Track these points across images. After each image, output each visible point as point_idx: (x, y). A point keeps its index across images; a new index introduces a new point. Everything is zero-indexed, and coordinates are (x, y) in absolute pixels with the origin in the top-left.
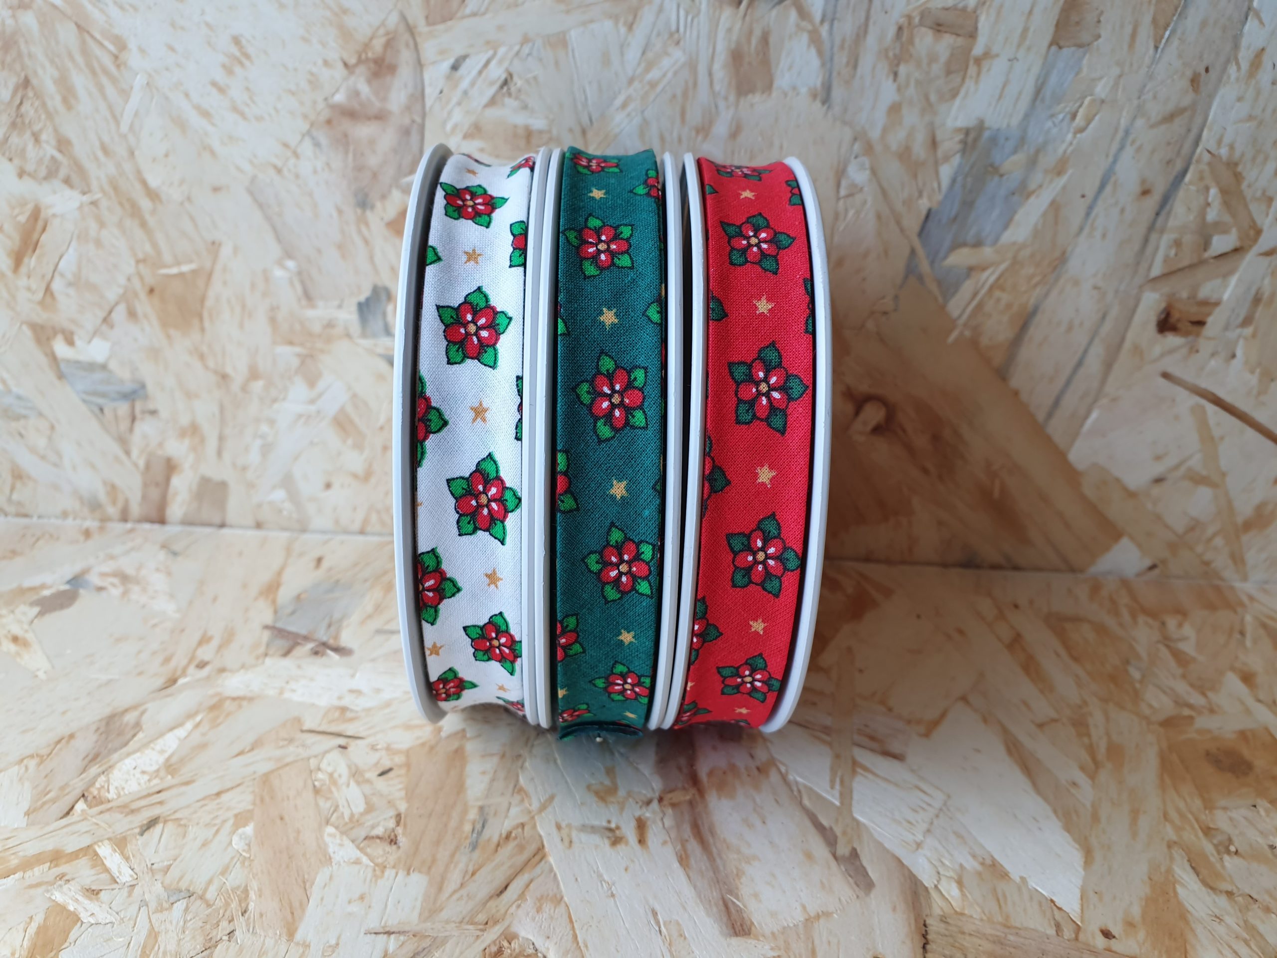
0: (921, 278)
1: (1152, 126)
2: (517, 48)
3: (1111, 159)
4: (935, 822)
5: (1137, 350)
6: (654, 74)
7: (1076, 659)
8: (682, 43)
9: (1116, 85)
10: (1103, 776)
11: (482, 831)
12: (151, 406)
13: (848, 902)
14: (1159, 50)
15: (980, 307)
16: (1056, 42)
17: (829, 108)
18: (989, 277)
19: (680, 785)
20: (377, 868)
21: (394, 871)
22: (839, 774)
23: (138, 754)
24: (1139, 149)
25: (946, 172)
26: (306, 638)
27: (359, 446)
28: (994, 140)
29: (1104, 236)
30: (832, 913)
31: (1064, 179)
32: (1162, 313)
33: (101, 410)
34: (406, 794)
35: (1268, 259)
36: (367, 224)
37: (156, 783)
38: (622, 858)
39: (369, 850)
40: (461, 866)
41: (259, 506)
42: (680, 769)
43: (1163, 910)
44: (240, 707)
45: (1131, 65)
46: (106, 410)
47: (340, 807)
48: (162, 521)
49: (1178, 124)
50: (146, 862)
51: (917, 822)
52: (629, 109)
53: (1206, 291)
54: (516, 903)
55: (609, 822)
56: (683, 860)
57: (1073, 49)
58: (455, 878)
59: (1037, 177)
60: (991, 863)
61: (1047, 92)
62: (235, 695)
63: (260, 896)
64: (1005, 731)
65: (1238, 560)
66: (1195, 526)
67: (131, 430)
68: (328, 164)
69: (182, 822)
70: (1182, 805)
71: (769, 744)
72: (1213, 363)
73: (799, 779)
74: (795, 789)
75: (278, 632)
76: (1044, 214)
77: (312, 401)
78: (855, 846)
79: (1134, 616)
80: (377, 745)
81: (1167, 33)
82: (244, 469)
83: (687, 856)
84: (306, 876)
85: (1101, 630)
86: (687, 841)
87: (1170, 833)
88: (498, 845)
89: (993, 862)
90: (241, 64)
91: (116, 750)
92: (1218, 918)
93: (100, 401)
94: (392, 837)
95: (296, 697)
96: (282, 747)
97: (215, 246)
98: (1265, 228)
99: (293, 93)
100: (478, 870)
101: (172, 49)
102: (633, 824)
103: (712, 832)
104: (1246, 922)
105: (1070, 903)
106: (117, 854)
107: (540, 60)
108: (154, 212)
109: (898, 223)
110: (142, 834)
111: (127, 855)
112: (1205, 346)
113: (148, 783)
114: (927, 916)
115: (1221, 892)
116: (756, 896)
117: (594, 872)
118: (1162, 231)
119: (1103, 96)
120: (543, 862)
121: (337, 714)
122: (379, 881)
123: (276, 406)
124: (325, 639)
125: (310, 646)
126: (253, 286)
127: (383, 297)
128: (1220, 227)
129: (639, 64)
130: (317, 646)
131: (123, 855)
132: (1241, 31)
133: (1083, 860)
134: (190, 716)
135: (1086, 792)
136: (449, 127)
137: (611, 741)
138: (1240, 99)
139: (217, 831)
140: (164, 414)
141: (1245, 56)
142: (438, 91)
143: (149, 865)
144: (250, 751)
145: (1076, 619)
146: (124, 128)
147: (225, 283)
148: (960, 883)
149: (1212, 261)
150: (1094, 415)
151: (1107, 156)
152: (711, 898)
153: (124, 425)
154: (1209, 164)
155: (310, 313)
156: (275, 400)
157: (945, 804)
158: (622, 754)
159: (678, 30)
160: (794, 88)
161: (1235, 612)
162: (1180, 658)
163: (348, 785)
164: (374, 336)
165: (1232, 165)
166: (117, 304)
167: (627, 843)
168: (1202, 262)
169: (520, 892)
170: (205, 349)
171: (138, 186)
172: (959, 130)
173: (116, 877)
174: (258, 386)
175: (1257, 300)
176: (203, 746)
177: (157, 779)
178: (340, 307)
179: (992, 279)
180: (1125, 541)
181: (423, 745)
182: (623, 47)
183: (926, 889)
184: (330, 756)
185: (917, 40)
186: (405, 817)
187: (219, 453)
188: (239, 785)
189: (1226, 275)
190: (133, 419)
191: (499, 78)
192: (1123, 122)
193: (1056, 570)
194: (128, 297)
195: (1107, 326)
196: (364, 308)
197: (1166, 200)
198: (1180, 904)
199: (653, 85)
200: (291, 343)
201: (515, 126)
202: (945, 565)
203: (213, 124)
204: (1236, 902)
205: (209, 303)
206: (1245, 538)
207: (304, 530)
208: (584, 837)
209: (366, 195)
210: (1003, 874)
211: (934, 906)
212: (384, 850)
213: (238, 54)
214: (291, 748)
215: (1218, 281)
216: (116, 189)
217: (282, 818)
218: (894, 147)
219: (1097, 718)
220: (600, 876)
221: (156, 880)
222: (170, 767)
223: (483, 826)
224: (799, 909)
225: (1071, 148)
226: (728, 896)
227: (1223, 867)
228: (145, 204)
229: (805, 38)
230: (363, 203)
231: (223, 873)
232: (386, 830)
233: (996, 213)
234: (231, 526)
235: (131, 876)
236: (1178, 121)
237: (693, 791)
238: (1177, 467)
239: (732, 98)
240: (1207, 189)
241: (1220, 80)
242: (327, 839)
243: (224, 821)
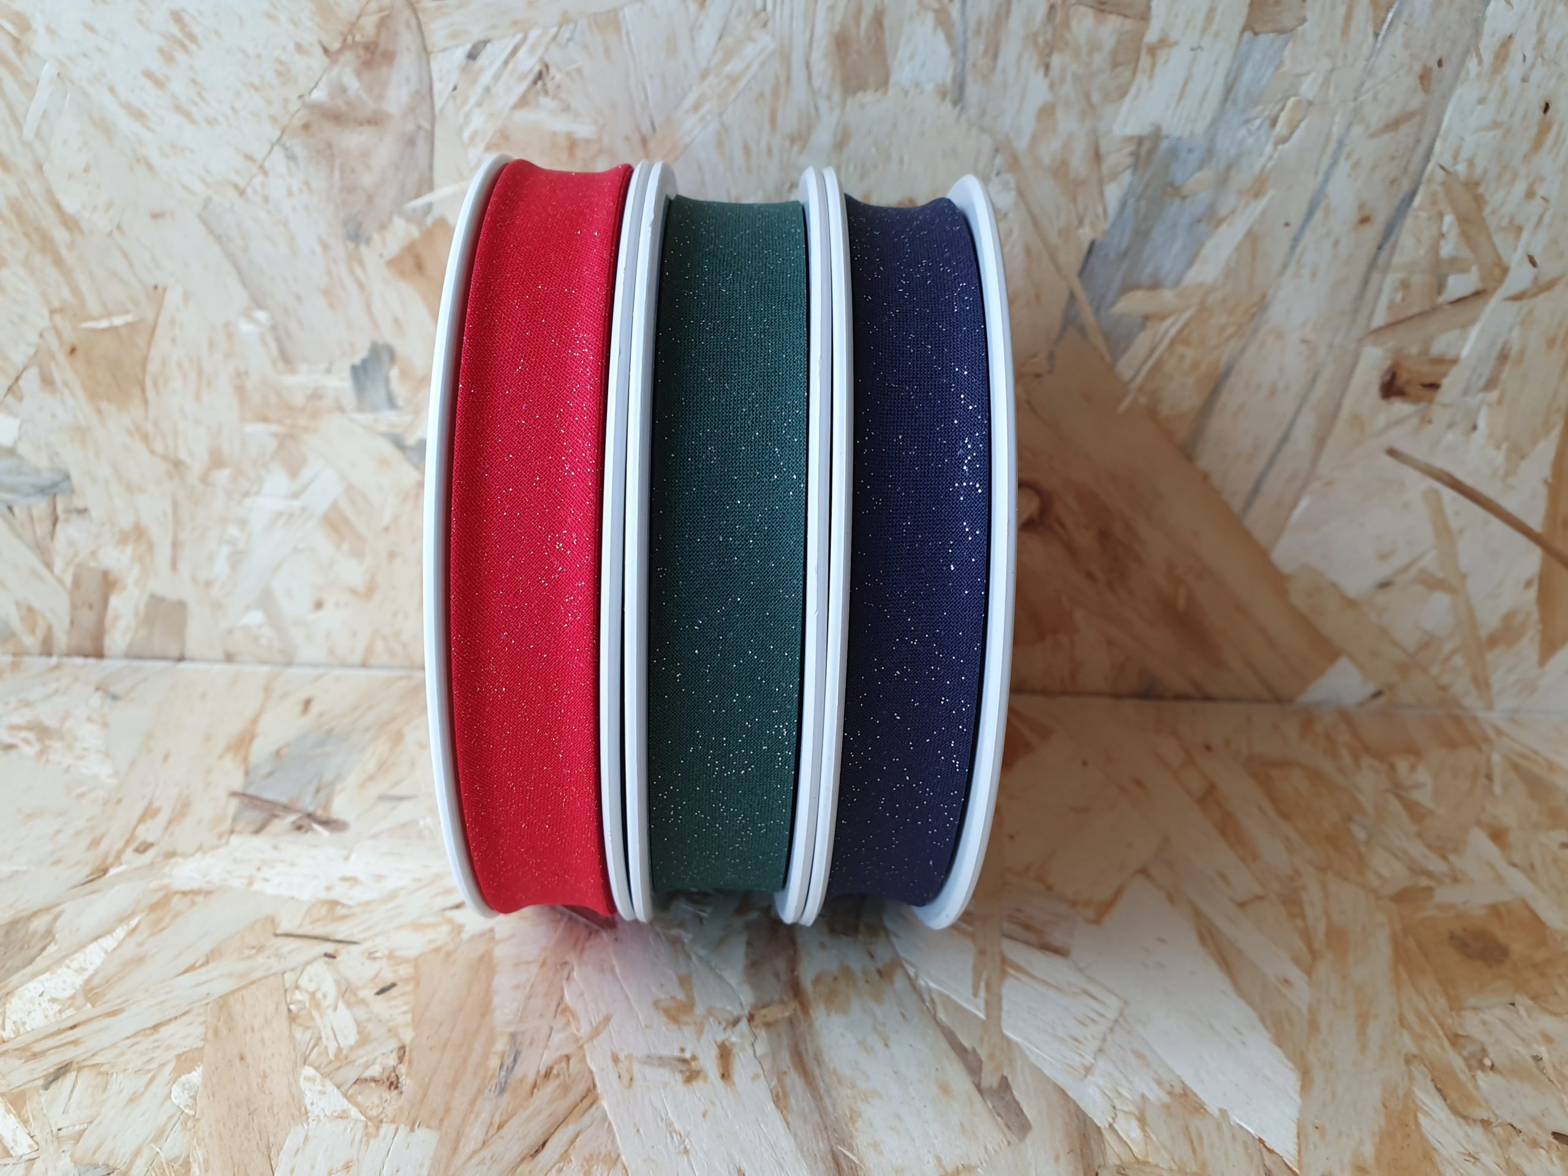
0: (1082, 330)
1: (1372, 135)
2: (554, 30)
3: (1321, 177)
4: (1109, 1039)
5: (1356, 421)
6: (734, 66)
7: (1284, 816)
8: (770, 25)
9: (1326, 82)
10: (1323, 969)
11: (513, 1068)
12: (79, 503)
13: (996, 1152)
14: (1380, 38)
15: (1158, 366)
16: (1250, 27)
17: (962, 109)
18: (1170, 328)
19: (776, 998)
20: (369, 1123)
21: (393, 1127)
22: (984, 976)
23: (47, 975)
24: (1356, 165)
25: (1113, 192)
26: (287, 808)
27: (357, 553)
28: (1173, 152)
29: (1313, 275)
30: (977, 1167)
31: (1263, 202)
32: (1386, 373)
33: (10, 509)
34: (413, 1018)
35: (1517, 304)
36: (361, 263)
37: (70, 1015)
38: (700, 1099)
39: (359, 1098)
40: (485, 1116)
41: (230, 632)
42: (777, 975)
43: (1403, 1149)
44: (193, 904)
45: (1345, 56)
46: (16, 510)
47: (324, 1039)
48: (99, 654)
49: (1406, 131)
50: (50, 1126)
51: (1086, 1038)
52: (702, 111)
53: (1440, 346)
54: (557, 1167)
55: (683, 1050)
56: (780, 1099)
57: (1272, 35)
58: (475, 1132)
59: (1230, 200)
60: (1181, 1092)
61: (1241, 91)
62: (188, 888)
63: (206, 1171)
64: (1197, 913)
65: (1481, 683)
66: (1429, 642)
67: (52, 535)
68: (307, 184)
69: (103, 1069)
70: (1422, 1006)
71: (893, 939)
72: (1450, 436)
73: (932, 985)
74: (927, 998)
75: (248, 800)
76: (1239, 248)
77: (295, 496)
78: (1005, 1074)
79: (1356, 758)
80: (376, 952)
81: (1390, 15)
82: (208, 584)
83: (786, 1095)
84: (271, 1140)
85: (1316, 776)
86: (785, 1073)
87: (1409, 1044)
88: (535, 1086)
89: (1183, 1089)
90: (184, 48)
91: (17, 970)
92: (1473, 1157)
93: (9, 497)
94: (393, 1078)
95: (270, 889)
96: (249, 957)
97: (157, 292)
98: (1513, 265)
99: (256, 89)
100: (506, 1121)
101: (91, 29)
102: (714, 1052)
103: (819, 1061)
104: (1508, 1161)
105: (1284, 1143)
106: (12, 1116)
107: (586, 46)
108: (72, 246)
109: (1053, 259)
110: (46, 1087)
111: (26, 1117)
112: (1440, 415)
113: (58, 1015)
114: (1099, 1167)
115: (1475, 1121)
116: (876, 1146)
117: (662, 1120)
118: (1386, 269)
119: (1310, 96)
120: (594, 1107)
121: (324, 911)
122: (372, 1142)
123: (248, 502)
124: (311, 809)
125: (292, 818)
126: (211, 344)
127: (385, 358)
128: (1457, 265)
129: (715, 53)
130: (299, 819)
131: (20, 1117)
132: (1484, 13)
133: (1299, 1083)
134: (123, 919)
135: (1301, 993)
136: (466, 135)
137: (686, 941)
138: (1481, 101)
139: (151, 1080)
140: (96, 513)
141: (1488, 45)
142: (451, 87)
143: (55, 1131)
144: (201, 966)
145: (1285, 764)
146: (29, 133)
147: (174, 340)
148: (1142, 1120)
149: (1447, 307)
150: (1304, 503)
151: (1316, 173)
152: (816, 1152)
153: (42, 529)
154: (1444, 184)
155: (290, 380)
156: (246, 495)
157: (1121, 1014)
158: (701, 958)
159: (764, 8)
160: (917, 84)
161: (1479, 749)
162: (1415, 812)
163: (336, 1008)
164: (374, 409)
165: (1472, 185)
166: (25, 368)
167: (706, 1079)
168: (1435, 309)
169: (563, 1151)
170: (150, 428)
171: (49, 211)
172: (1128, 139)
173: (9, 1147)
174: (222, 476)
175: (1503, 357)
176: (139, 961)
177: (71, 1009)
178: (328, 371)
179: (1173, 331)
180: (1343, 663)
181: (437, 950)
182: (693, 29)
183: (1099, 1128)
184: (312, 969)
185: (1074, 23)
186: (411, 1051)
187: (174, 564)
188: (185, 1014)
189: (1466, 326)
190: (55, 521)
191: (531, 70)
192: (1336, 131)
193: (1258, 700)
194: (40, 359)
195: (1319, 391)
196: (361, 373)
197: (1390, 230)
198: (1423, 1138)
199: (733, 80)
200: (265, 419)
201: (554, 134)
202: (1117, 696)
203: (149, 129)
204: (1494, 1134)
205: (153, 367)
206: (1490, 656)
207: (289, 663)
208: (647, 1070)
209: (360, 225)
210: (1197, 1106)
211: (1109, 1152)
212: (381, 1098)
213: (179, 35)
214: (261, 959)
215: (1455, 333)
216: (19, 214)
217: (242, 1058)
218: (1047, 160)
219: (1312, 895)
220: (669, 1125)
221: (64, 1151)
222: (91, 992)
223: (515, 1061)
224: (933, 1162)
225: (1271, 164)
226: (840, 1148)
227: (1477, 1087)
228: (60, 235)
229: (930, 18)
230: (356, 235)
231: (156, 1139)
232: (383, 1070)
233: (1177, 246)
234: (192, 660)
235: (30, 1146)
236: (1404, 129)
237: (794, 1005)
238: (1406, 568)
239: (837, 97)
240: (1441, 216)
241: (1456, 76)
242: (303, 1084)
243: (163, 1065)
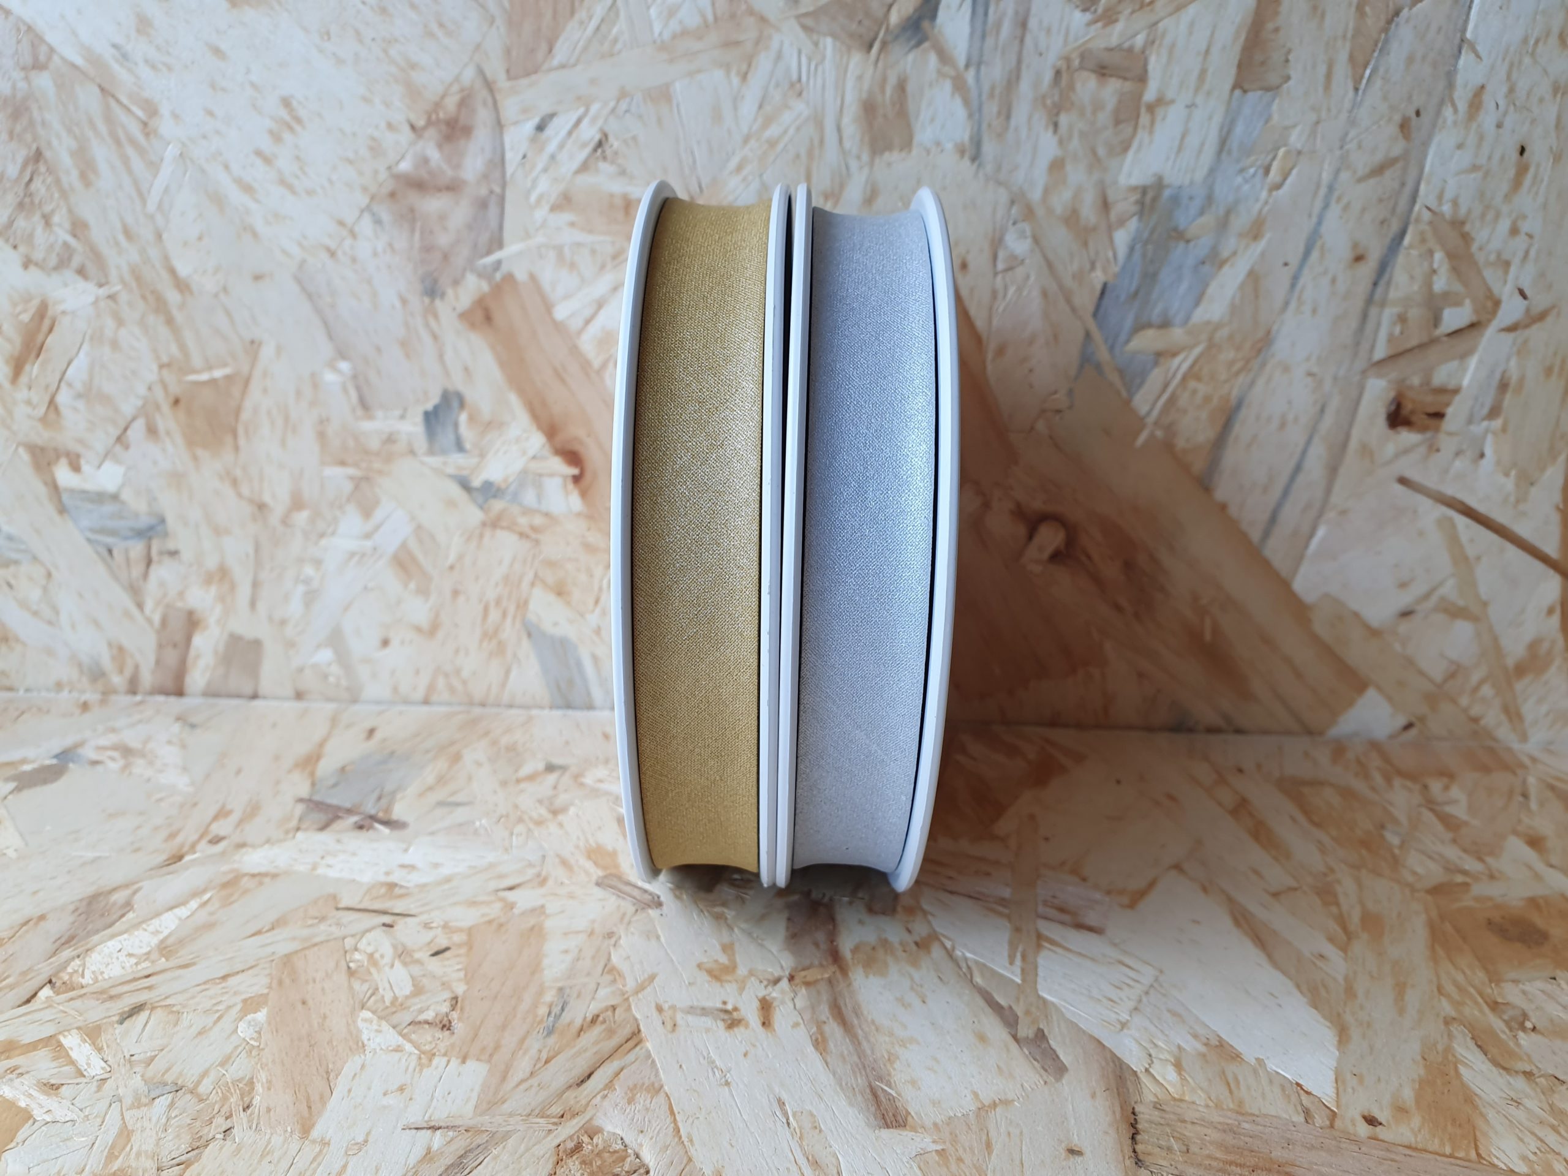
0: (1098, 367)
1: (1360, 180)
2: (612, 104)
3: (1314, 219)
4: (1144, 999)
5: (1366, 451)
6: (773, 131)
7: (1317, 825)
8: (805, 94)
9: (1313, 133)
10: (1358, 947)
11: (561, 1014)
12: (171, 545)
13: (1032, 1089)
14: (1360, 92)
15: (1172, 400)
16: (1240, 85)
17: (979, 166)
18: (1181, 364)
19: (816, 962)
20: (422, 1056)
21: (445, 1059)
22: (1020, 949)
23: (125, 936)
24: (1346, 208)
25: (1122, 238)
26: (350, 812)
27: (423, 592)
28: (1175, 200)
29: (1314, 311)
30: (1013, 1101)
31: (1262, 244)
32: (1391, 403)
33: (110, 551)
34: (466, 975)
35: (1511, 336)
36: (436, 316)
37: (146, 967)
38: (741, 1042)
39: (413, 1036)
40: (533, 1052)
41: (301, 670)
42: (817, 945)
43: (1443, 1093)
44: (261, 884)
45: (1329, 110)
46: (115, 552)
47: (381, 990)
48: (180, 692)
49: (1390, 178)
50: (123, 1052)
51: (1121, 999)
52: (745, 172)
53: (1441, 376)
54: (601, 1094)
55: (725, 1003)
56: (820, 1043)
57: (1259, 93)
58: (523, 1065)
59: (1230, 243)
60: (1217, 1043)
61: (1234, 142)
62: (256, 871)
63: (269, 1089)
64: (1230, 901)
65: (1513, 714)
66: (1455, 671)
67: (146, 575)
68: (391, 245)
69: (174, 1009)
70: (1460, 978)
71: (930, 918)
72: (1458, 464)
73: (968, 955)
74: (964, 966)
75: (313, 804)
76: (1242, 287)
77: (368, 536)
78: (1041, 1026)
79: (1388, 780)
80: (432, 922)
81: (1368, 72)
82: (283, 622)
83: (825, 1040)
84: (330, 1066)
85: (1347, 793)
86: (825, 1022)
87: (1447, 1008)
88: (581, 1030)
89: (1219, 1042)
90: (291, 129)
91: (97, 932)
92: (1516, 1102)
93: (109, 540)
94: (445, 1021)
95: (332, 873)
96: (311, 926)
97: (254, 346)
98: (1504, 298)
99: (351, 162)
100: (554, 1057)
101: (210, 113)
102: (756, 1004)
103: (857, 1012)
104: (1551, 1106)
105: (1323, 1086)
106: (87, 1044)
107: (640, 117)
108: (182, 307)
109: (1068, 301)
110: (121, 1022)
111: (100, 1045)
112: (1447, 444)
113: (134, 967)
114: (1136, 1103)
115: (1517, 1072)
116: (913, 1083)
117: (704, 1058)
118: (1383, 304)
119: (1299, 146)
120: (638, 1048)
121: (383, 890)
122: (425, 1070)
123: (324, 542)
124: (373, 812)
125: (354, 819)
126: (299, 393)
127: (455, 404)
128: (1449, 299)
129: (755, 120)
130: (362, 820)
131: (94, 1044)
132: (1455, 65)
133: (1337, 1038)
134: (195, 894)
135: (1337, 965)
136: (533, 198)
137: (728, 917)
138: (1460, 146)
139: (219, 1018)
140: (187, 555)
141: (1462, 97)
142: (520, 156)
143: (128, 1057)
144: (268, 931)
145: (1316, 783)
146: (151, 206)
147: (265, 391)
148: (1178, 1066)
149: (1445, 339)
150: (1321, 532)
151: (1310, 216)
152: (854, 1086)
153: (137, 571)
154: (1431, 223)
155: (367, 426)
156: (322, 535)
157: (1156, 980)
158: (743, 930)
159: (799, 80)
160: (938, 144)
161: (1514, 773)
162: (1449, 823)
163: (392, 966)
164: (444, 452)
165: (1458, 224)
166: (134, 419)
167: (747, 1026)
168: (1433, 341)
169: (607, 1081)
170: (238, 472)
171: (165, 275)
172: (1134, 189)
173: (82, 1069)
174: (301, 518)
175: (1503, 386)
176: (209, 926)
177: (147, 962)
178: (402, 417)
179: (1185, 366)
180: (1371, 694)
181: (490, 922)
182: (736, 100)
183: (1135, 1073)
184: (369, 936)
185: (1078, 86)
186: (463, 1000)
187: (253, 604)
188: (251, 967)
189: (1464, 356)
190: (149, 562)
191: (592, 139)
192: (1326, 177)
193: (1288, 733)
194: (147, 412)
195: (1328, 421)
196: (432, 418)
197: (1383, 267)
198: (1463, 1085)
199: (772, 143)
200: (343, 463)
201: (612, 196)
202: (1150, 729)
203: (257, 201)
204: (1537, 1084)
205: (245, 415)
206: (1519, 686)
207: (355, 701)
208: (690, 1018)
209: (435, 281)
210: (1233, 1055)
211: (1145, 1091)
212: (434, 1037)
213: (287, 118)
214: (323, 927)
215: (1455, 364)
216: (138, 278)
217: (304, 1003)
218: (1059, 210)
219: (1347, 888)
220: (712, 1062)
221: (135, 1073)
222: (165, 949)
223: (563, 1009)
224: (970, 1097)
225: (1266, 208)
226: (877, 1083)
227: (1518, 1045)
228: (173, 297)
229: (948, 85)
230: (432, 290)
231: (222, 1064)
232: (437, 1015)
233: (1184, 286)
234: (265, 698)
235: (103, 1068)
236: (1388, 174)
237: (833, 968)
238: (1427, 596)
239: (865, 157)
240: (1431, 253)
241: (1434, 125)
242: (361, 1024)
243: (229, 1008)
